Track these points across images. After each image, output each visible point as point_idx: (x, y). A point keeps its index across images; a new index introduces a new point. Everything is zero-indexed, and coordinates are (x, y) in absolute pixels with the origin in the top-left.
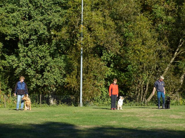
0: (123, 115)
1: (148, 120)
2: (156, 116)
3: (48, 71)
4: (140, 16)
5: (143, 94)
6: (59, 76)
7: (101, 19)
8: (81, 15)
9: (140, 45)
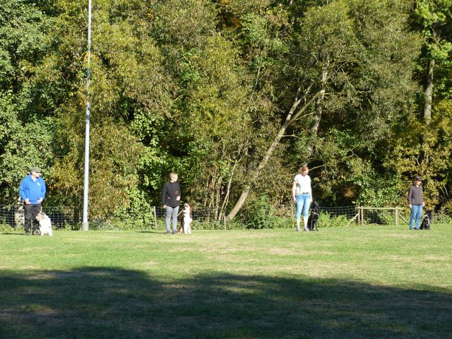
0: (172, 248)
1: (222, 258)
2: (241, 250)
3: (14, 152)
4: (216, 37)
5: (220, 204)
6: (36, 164)
7: (130, 40)
8: (87, 30)
9: (213, 99)
